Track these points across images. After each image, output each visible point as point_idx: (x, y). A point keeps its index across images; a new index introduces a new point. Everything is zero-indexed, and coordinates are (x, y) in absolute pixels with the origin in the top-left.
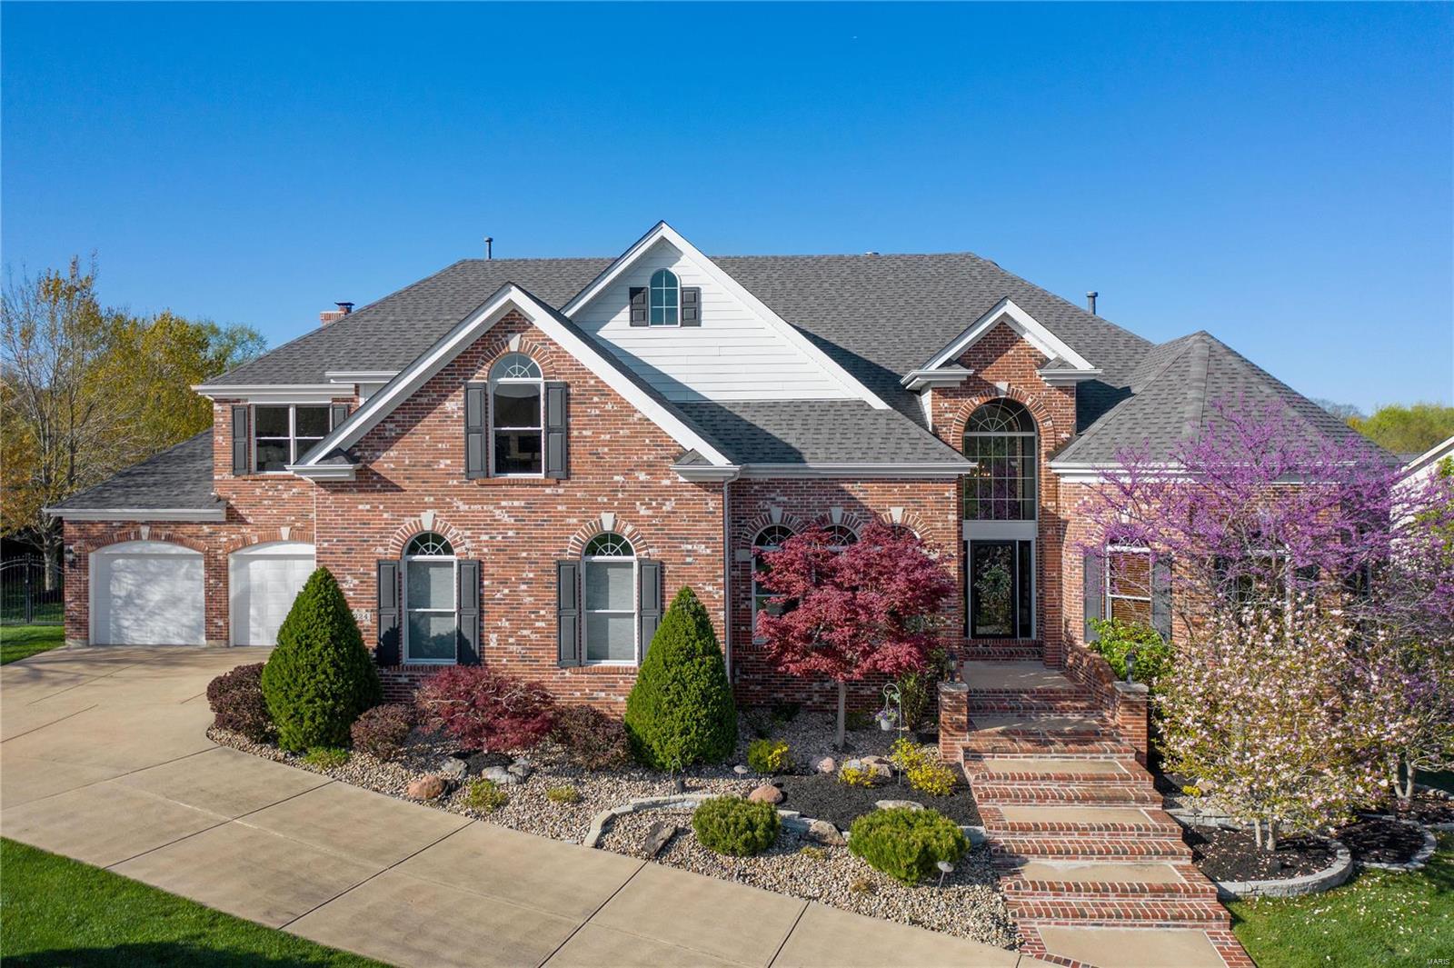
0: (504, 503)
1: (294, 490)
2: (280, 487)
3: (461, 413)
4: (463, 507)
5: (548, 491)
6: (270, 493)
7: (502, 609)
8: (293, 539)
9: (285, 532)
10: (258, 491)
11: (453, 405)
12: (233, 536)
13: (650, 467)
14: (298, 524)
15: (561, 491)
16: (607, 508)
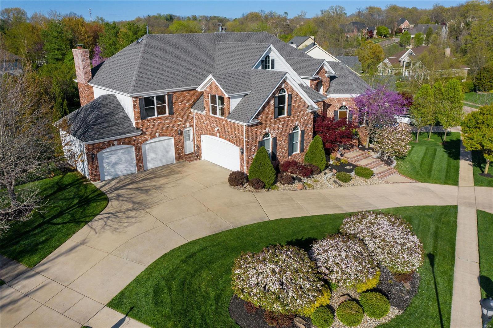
0: (280, 123)
1: (159, 122)
2: (155, 122)
3: (274, 104)
4: (274, 126)
5: (288, 119)
6: (152, 124)
7: (279, 147)
8: (159, 136)
9: (157, 134)
10: (148, 124)
11: (272, 102)
12: (143, 139)
13: (303, 110)
14: (160, 132)
15: (290, 118)
16: (297, 120)
